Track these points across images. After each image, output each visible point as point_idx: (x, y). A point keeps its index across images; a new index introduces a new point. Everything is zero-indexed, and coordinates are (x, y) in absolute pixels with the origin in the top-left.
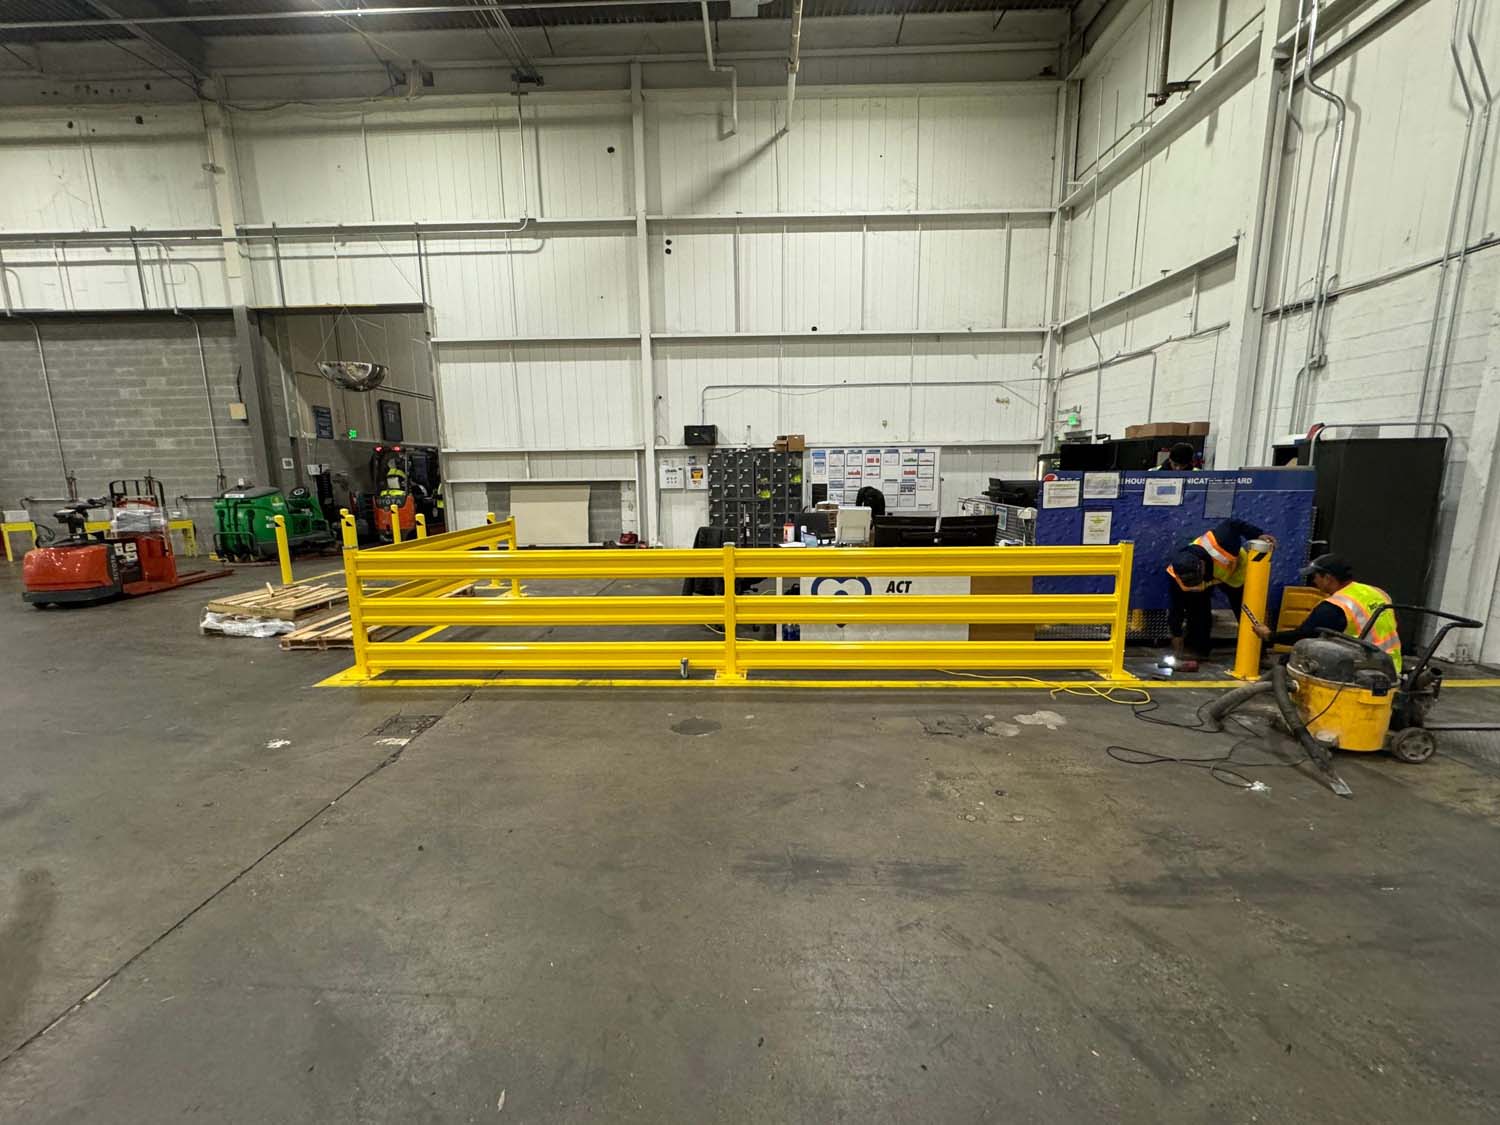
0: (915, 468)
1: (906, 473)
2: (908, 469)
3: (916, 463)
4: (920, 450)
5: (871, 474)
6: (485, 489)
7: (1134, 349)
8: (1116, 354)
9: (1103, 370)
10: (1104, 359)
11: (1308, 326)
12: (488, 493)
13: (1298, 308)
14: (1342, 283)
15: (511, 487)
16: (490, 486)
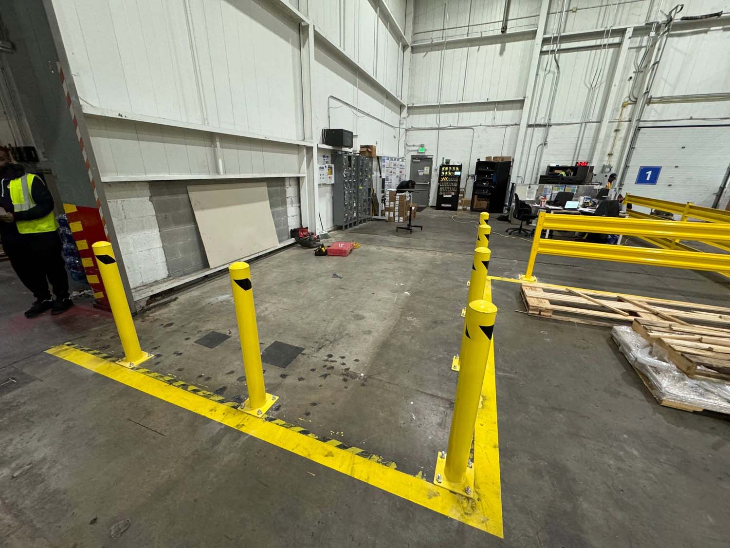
0: (402, 170)
1: (400, 172)
2: (400, 170)
3: (402, 167)
5: (394, 173)
6: (147, 192)
7: (460, 125)
8: (449, 125)
9: (440, 131)
10: (441, 126)
11: (542, 131)
12: (155, 198)
13: (540, 126)
14: (552, 122)
15: (189, 188)
16: (157, 187)
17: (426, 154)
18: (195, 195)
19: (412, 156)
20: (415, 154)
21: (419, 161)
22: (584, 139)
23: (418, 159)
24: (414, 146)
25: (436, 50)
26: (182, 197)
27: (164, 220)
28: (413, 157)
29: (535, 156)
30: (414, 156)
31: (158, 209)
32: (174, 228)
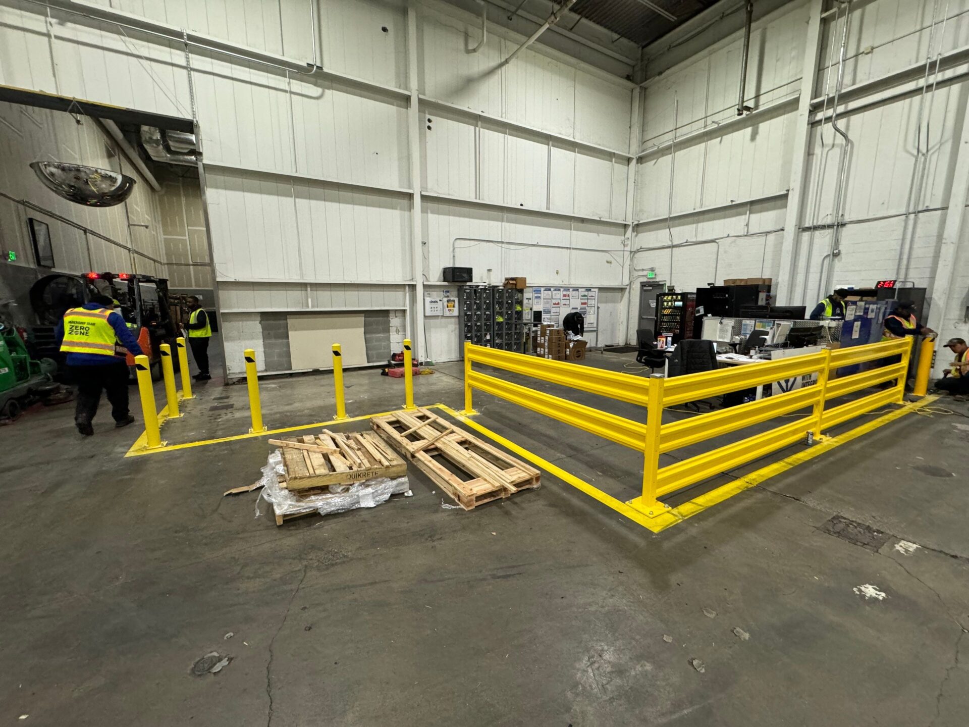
0: (586, 301)
1: (582, 304)
2: (583, 301)
3: (586, 298)
4: (588, 290)
5: (565, 305)
6: (259, 319)
7: (700, 239)
8: (685, 241)
9: (674, 249)
10: (675, 243)
11: (828, 236)
12: (263, 322)
13: (823, 227)
14: (847, 218)
15: (288, 317)
16: (265, 316)
17: (657, 280)
18: (291, 321)
19: (641, 283)
20: (644, 280)
21: (651, 288)
22: (916, 239)
23: (650, 286)
24: (643, 270)
25: (667, 155)
26: (282, 322)
27: (267, 335)
28: (643, 285)
29: (819, 275)
30: (644, 282)
31: (264, 329)
32: (273, 341)
